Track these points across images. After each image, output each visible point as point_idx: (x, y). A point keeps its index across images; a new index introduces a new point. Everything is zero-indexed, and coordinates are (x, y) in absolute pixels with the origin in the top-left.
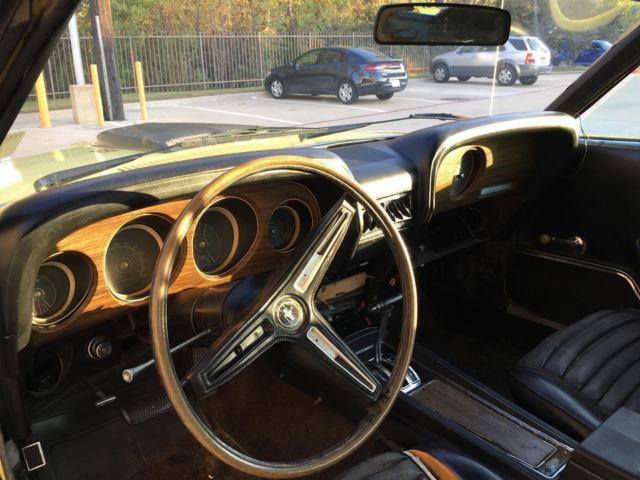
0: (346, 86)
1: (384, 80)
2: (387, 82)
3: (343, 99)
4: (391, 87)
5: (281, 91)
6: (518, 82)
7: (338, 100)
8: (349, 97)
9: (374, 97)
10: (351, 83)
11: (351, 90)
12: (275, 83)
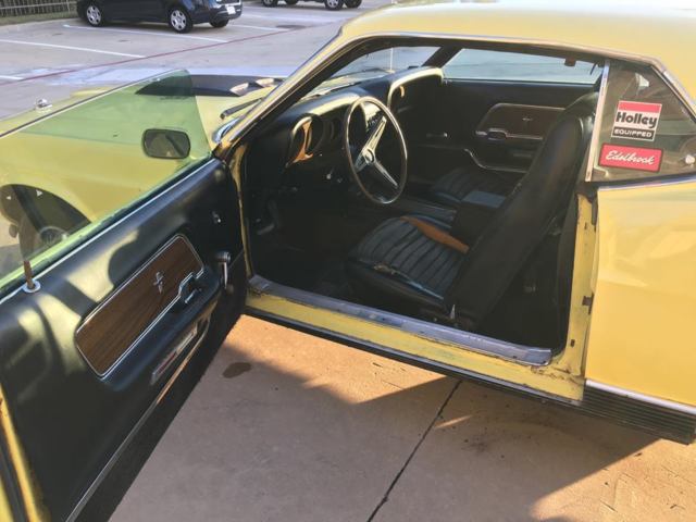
0: (178, 13)
1: (219, 6)
2: (223, 8)
3: (176, 26)
4: (227, 14)
5: (99, 18)
6: (344, 6)
7: (171, 29)
8: (183, 25)
9: (208, 24)
10: (184, 10)
11: (184, 18)
12: (91, 9)
